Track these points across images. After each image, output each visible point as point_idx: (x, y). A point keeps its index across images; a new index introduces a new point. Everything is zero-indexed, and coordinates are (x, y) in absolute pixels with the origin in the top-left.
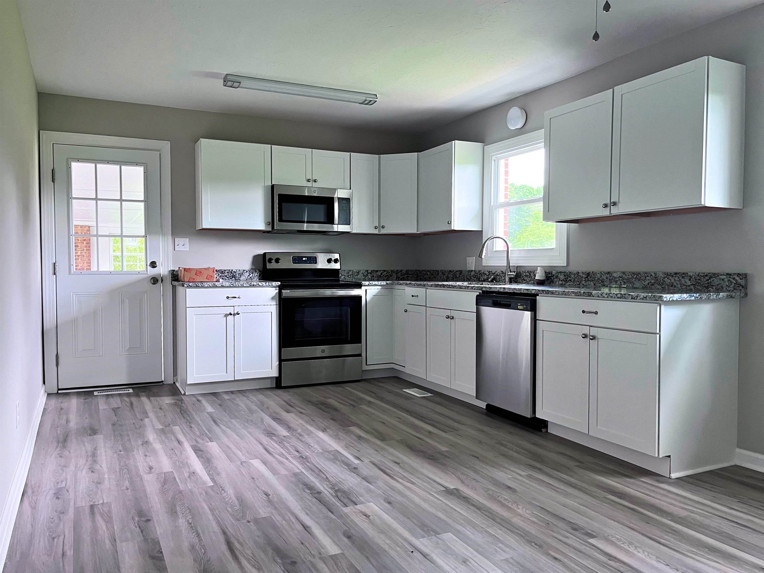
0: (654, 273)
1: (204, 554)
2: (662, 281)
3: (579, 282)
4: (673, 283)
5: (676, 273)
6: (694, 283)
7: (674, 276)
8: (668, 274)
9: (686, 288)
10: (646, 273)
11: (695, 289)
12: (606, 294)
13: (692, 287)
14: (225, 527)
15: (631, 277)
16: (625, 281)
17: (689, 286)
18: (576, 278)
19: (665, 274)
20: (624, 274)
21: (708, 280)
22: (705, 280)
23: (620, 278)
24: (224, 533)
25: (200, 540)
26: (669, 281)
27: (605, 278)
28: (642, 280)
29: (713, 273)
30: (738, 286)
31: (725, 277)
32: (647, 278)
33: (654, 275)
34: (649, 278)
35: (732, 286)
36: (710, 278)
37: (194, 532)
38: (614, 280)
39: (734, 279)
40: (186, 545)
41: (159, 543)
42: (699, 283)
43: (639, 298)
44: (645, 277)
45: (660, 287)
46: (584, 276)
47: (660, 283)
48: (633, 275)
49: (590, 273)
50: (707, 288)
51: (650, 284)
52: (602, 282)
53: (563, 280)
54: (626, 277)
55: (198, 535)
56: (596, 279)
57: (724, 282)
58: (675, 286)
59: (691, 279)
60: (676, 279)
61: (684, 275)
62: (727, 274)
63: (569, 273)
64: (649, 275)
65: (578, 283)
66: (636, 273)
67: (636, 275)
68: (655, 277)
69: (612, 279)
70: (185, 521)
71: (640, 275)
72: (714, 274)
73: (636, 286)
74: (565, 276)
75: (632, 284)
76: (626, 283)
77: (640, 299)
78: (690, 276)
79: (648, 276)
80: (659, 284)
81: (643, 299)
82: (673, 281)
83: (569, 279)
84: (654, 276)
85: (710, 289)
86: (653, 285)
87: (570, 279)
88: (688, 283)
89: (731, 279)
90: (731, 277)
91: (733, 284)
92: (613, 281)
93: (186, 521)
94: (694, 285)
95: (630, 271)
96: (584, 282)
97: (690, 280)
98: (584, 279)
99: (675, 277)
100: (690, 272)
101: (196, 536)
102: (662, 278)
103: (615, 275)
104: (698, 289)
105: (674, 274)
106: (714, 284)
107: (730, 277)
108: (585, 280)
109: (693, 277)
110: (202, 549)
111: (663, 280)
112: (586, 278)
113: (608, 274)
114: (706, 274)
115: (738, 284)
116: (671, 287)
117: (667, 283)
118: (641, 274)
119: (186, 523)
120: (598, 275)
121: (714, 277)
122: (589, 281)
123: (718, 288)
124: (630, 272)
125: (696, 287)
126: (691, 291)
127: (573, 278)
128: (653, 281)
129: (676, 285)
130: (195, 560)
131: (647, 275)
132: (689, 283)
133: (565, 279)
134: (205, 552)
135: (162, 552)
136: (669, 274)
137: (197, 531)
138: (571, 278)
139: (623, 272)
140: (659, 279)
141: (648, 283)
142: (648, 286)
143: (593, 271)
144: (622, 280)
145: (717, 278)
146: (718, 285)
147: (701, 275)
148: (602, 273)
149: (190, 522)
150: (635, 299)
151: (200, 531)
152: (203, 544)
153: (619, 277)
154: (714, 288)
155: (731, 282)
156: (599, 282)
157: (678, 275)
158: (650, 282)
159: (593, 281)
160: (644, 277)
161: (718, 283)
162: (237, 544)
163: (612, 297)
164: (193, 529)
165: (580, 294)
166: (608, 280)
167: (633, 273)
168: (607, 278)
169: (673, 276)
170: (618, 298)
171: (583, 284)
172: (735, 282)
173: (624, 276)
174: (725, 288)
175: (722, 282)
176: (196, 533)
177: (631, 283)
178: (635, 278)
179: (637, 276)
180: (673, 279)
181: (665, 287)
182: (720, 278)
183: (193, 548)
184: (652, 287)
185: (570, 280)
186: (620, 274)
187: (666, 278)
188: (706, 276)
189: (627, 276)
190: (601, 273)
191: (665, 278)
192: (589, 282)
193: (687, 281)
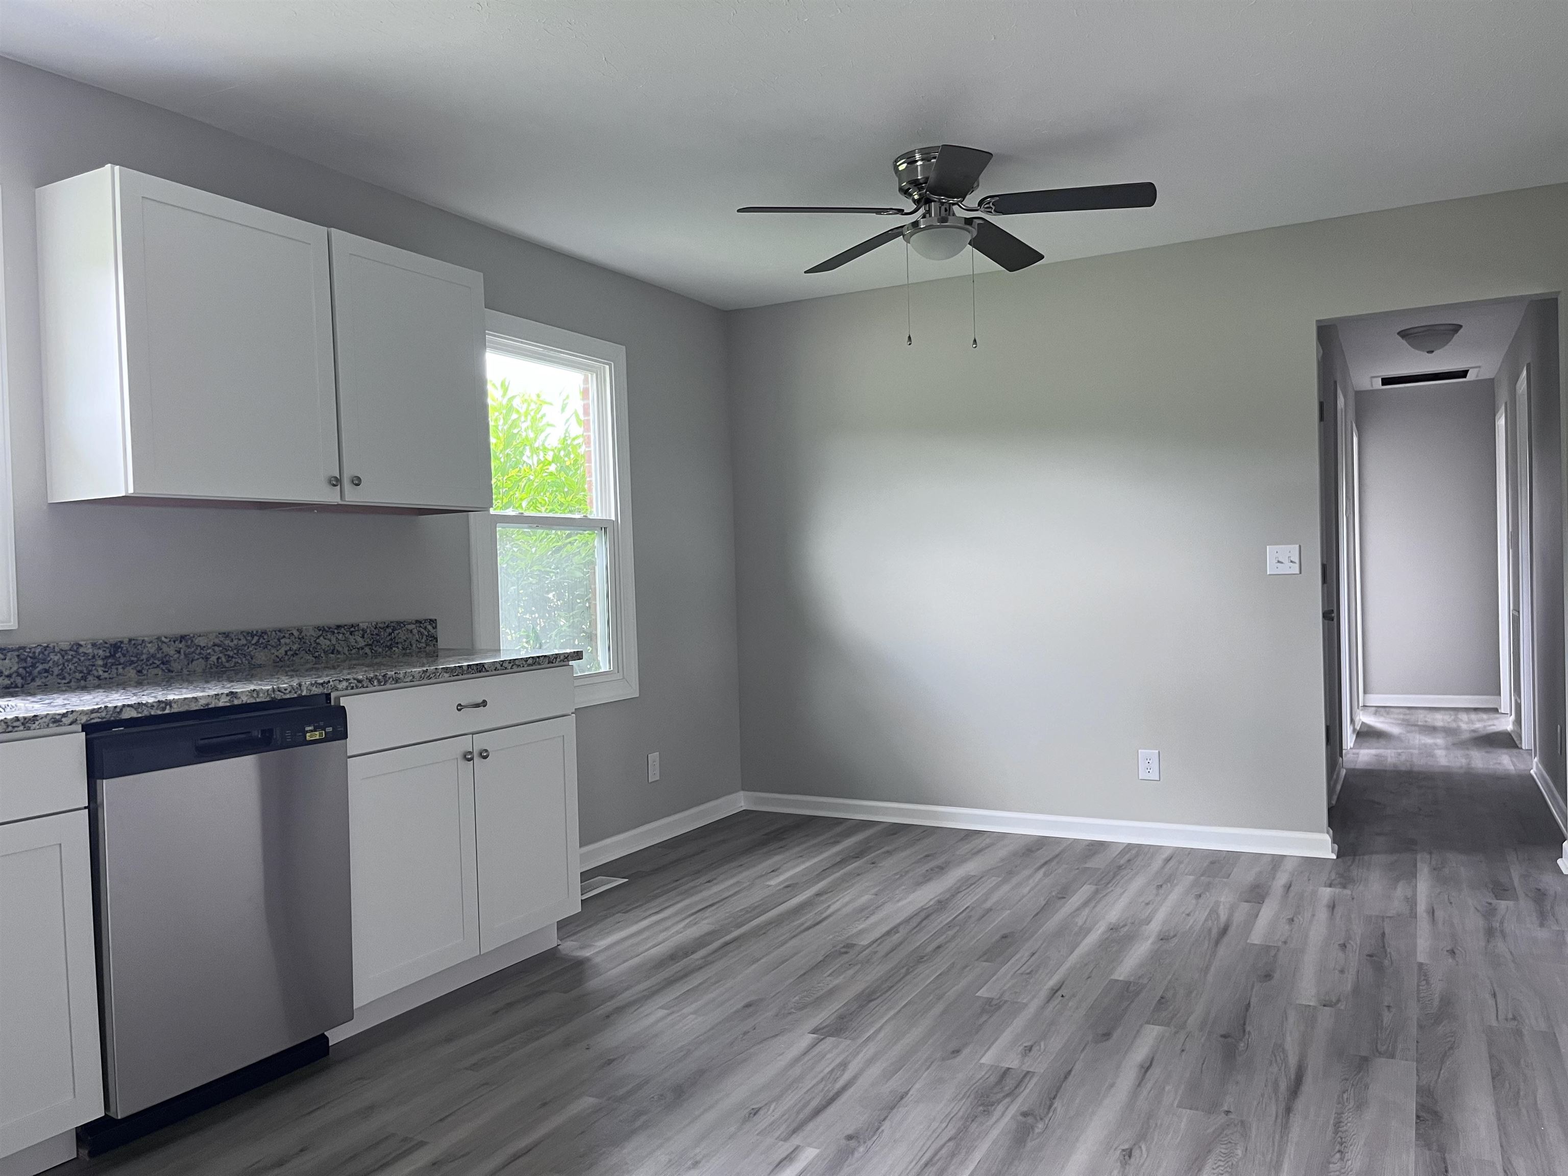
0: (298, 630)
1: (1347, 1090)
2: (314, 645)
3: (81, 672)
4: (334, 645)
5: (338, 627)
6: (370, 642)
7: (336, 631)
8: (324, 630)
9: (358, 653)
10: (280, 631)
11: (372, 652)
12: (510, 663)
13: (367, 650)
14: (1279, 1120)
15: (244, 642)
16: (231, 653)
17: (362, 648)
18: (68, 661)
19: (320, 630)
20: (227, 636)
21: (390, 634)
22: (386, 634)
23: (216, 648)
24: (1288, 1110)
25: (1339, 1114)
26: (328, 642)
27: (172, 652)
28: (272, 646)
29: (397, 622)
30: (430, 639)
31: (414, 626)
32: (283, 641)
33: (296, 633)
34: (288, 641)
35: (423, 641)
36: (393, 630)
37: (1343, 1133)
38: (200, 653)
39: (425, 628)
40: (1370, 1114)
41: (1419, 1136)
42: (378, 641)
43: (558, 660)
44: (279, 640)
45: (310, 657)
46: (101, 652)
47: (311, 649)
48: (249, 638)
49: (122, 642)
50: (390, 648)
51: (289, 653)
52: (163, 663)
53: (16, 672)
54: (231, 644)
55: (1338, 1124)
56: (144, 657)
57: (413, 635)
58: (339, 652)
59: (366, 636)
60: (340, 636)
61: (352, 629)
62: (417, 621)
63: (38, 651)
64: (287, 635)
65: (78, 676)
66: (257, 632)
67: (256, 638)
68: (299, 638)
69: (193, 652)
70: (1348, 1160)
71: (265, 637)
72: (399, 623)
73: (259, 662)
74: (25, 660)
75: (248, 657)
76: (232, 657)
77: (560, 661)
78: (363, 630)
79: (284, 637)
80: (308, 652)
81: (564, 661)
82: (334, 641)
83: (40, 667)
84: (297, 636)
85: (394, 649)
86: (297, 654)
87: (46, 666)
88: (360, 643)
89: (422, 630)
90: (422, 625)
91: (425, 637)
92: (197, 657)
93: (1345, 1160)
94: (370, 645)
95: (242, 628)
96: (100, 669)
97: (363, 637)
98: (100, 662)
99: (338, 633)
100: (363, 622)
101: (1342, 1124)
102: (313, 639)
103: (202, 642)
104: (376, 651)
105: (336, 629)
106: (399, 640)
107: (421, 627)
108: (105, 665)
109: (368, 632)
110: (1345, 1100)
111: (315, 641)
112: (106, 657)
113: (181, 642)
114: (387, 624)
115: (431, 637)
116: (332, 655)
117: (323, 647)
118: (269, 633)
119: (1347, 1156)
120: (150, 645)
121: (399, 627)
122: (120, 664)
123: (406, 646)
124: (242, 632)
125: (374, 648)
126: (366, 657)
127: (56, 664)
128: (295, 647)
129: (340, 649)
130: (1367, 1087)
131: (282, 635)
132: (362, 643)
133: (25, 668)
134: (1344, 1092)
135: (1418, 1117)
136: (327, 629)
137: (1336, 1132)
138: (51, 664)
139: (224, 633)
140: (307, 641)
141: (286, 652)
142: (286, 658)
143: (132, 635)
144: (221, 652)
145: (403, 629)
146: (405, 641)
147: (380, 625)
148: (163, 639)
149: (1338, 1155)
150: (553, 663)
151: (1331, 1128)
152: (1340, 1106)
153: (215, 645)
154: (400, 646)
155: (422, 634)
156: (154, 663)
157: (343, 629)
158: (290, 650)
159: (132, 662)
160: (276, 640)
161: (404, 638)
162: (1283, 1086)
163: (519, 666)
164: (1341, 1138)
165: (460, 671)
166: (182, 657)
167: (248, 633)
168: (179, 652)
169: (333, 633)
170: (529, 665)
171: (99, 677)
172: (426, 633)
173: (227, 642)
174: (414, 645)
175: (410, 635)
176: (1340, 1129)
177: (245, 656)
178: (255, 644)
179: (259, 639)
180: (335, 638)
181: (319, 655)
182: (408, 630)
183: (1360, 1106)
184: (294, 659)
185: (46, 671)
186: (217, 637)
187: (322, 638)
188: (387, 627)
189: (235, 642)
190: (159, 638)
191: (318, 637)
192: (120, 667)
193: (359, 639)
